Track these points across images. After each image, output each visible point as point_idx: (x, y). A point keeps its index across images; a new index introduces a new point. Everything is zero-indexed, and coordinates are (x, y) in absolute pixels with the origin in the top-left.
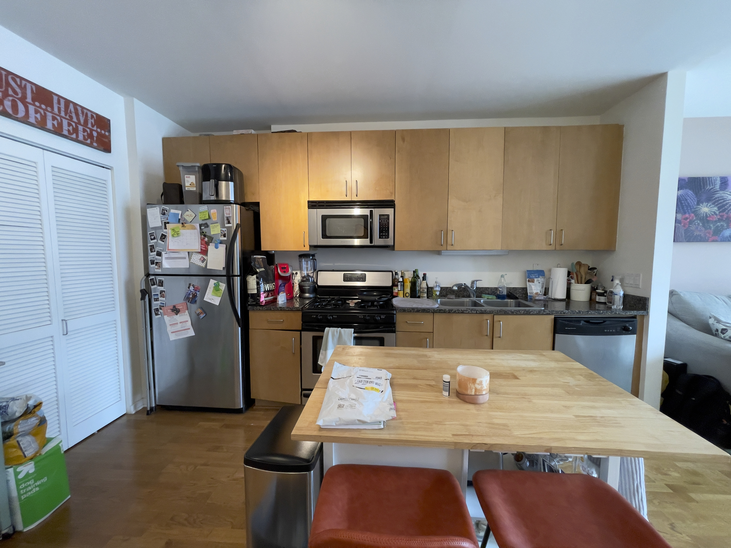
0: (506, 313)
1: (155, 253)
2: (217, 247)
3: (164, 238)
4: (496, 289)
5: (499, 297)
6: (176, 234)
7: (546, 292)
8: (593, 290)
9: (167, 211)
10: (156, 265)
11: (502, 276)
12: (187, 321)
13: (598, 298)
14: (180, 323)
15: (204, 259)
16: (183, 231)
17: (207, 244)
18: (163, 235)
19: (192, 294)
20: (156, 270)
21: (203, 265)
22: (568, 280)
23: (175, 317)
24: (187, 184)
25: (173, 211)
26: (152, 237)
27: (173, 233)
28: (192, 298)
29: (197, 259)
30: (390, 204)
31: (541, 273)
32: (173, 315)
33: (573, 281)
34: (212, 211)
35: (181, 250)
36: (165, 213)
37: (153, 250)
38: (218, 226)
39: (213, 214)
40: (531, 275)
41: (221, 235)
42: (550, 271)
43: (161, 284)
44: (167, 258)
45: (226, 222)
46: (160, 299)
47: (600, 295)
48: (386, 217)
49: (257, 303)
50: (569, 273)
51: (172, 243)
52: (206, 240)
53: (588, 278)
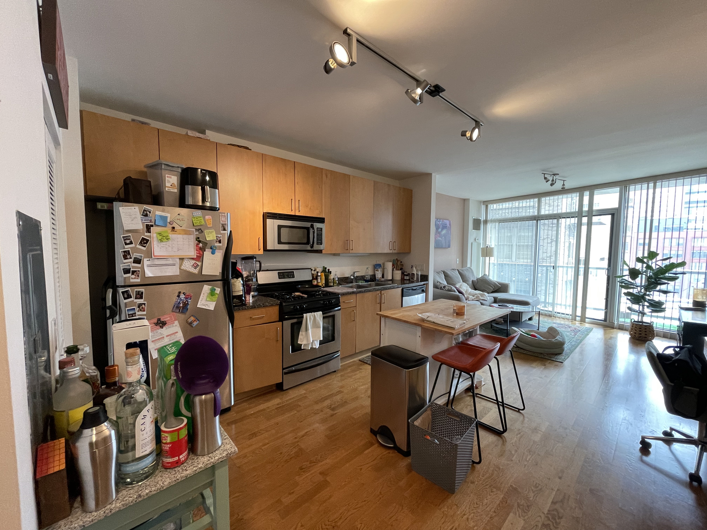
0: (386, 289)
1: (132, 260)
2: (213, 253)
3: (146, 243)
4: (364, 276)
5: (366, 281)
6: (163, 238)
7: (383, 276)
8: (403, 273)
9: (150, 212)
10: (133, 274)
11: (367, 268)
12: (177, 332)
13: (405, 278)
14: (167, 336)
15: (198, 265)
16: (172, 236)
17: (202, 250)
18: (143, 239)
19: (183, 302)
20: (132, 280)
21: (196, 271)
22: (393, 269)
23: (160, 331)
24: (168, 185)
25: (158, 213)
26: (128, 241)
27: (160, 237)
28: (183, 307)
29: (188, 266)
30: (321, 220)
31: (379, 265)
32: (158, 329)
33: (395, 269)
34: (207, 217)
35: (170, 256)
36: (147, 214)
37: (128, 257)
38: (212, 232)
39: (208, 220)
40: (376, 267)
41: (216, 241)
42: (384, 264)
43: (140, 295)
44: (149, 266)
45: (221, 228)
46: (137, 313)
47: (406, 275)
48: (320, 229)
49: (243, 304)
50: (393, 265)
51: (158, 249)
52: (202, 246)
53: (401, 267)
